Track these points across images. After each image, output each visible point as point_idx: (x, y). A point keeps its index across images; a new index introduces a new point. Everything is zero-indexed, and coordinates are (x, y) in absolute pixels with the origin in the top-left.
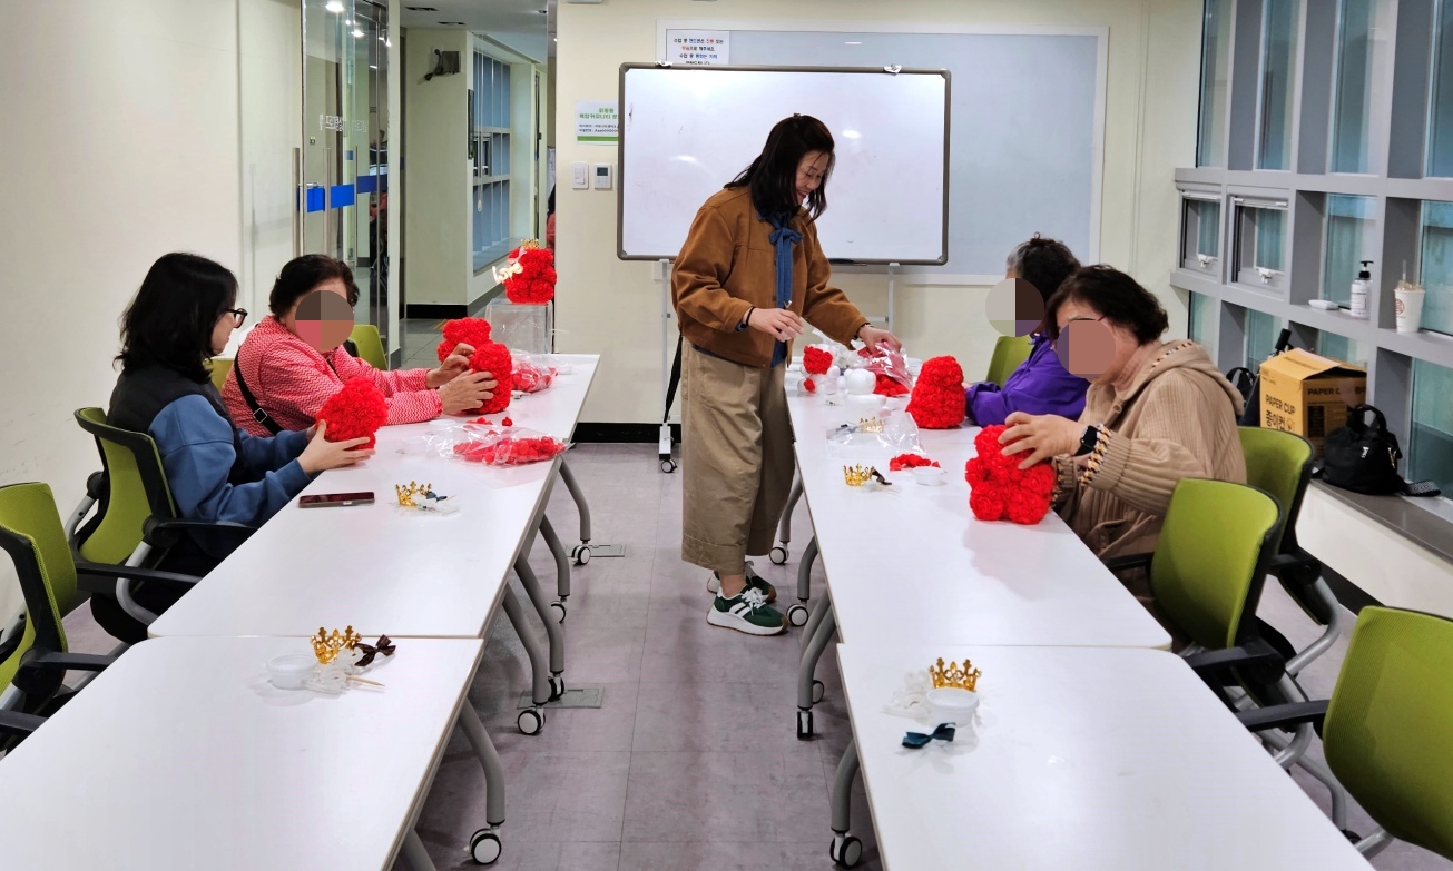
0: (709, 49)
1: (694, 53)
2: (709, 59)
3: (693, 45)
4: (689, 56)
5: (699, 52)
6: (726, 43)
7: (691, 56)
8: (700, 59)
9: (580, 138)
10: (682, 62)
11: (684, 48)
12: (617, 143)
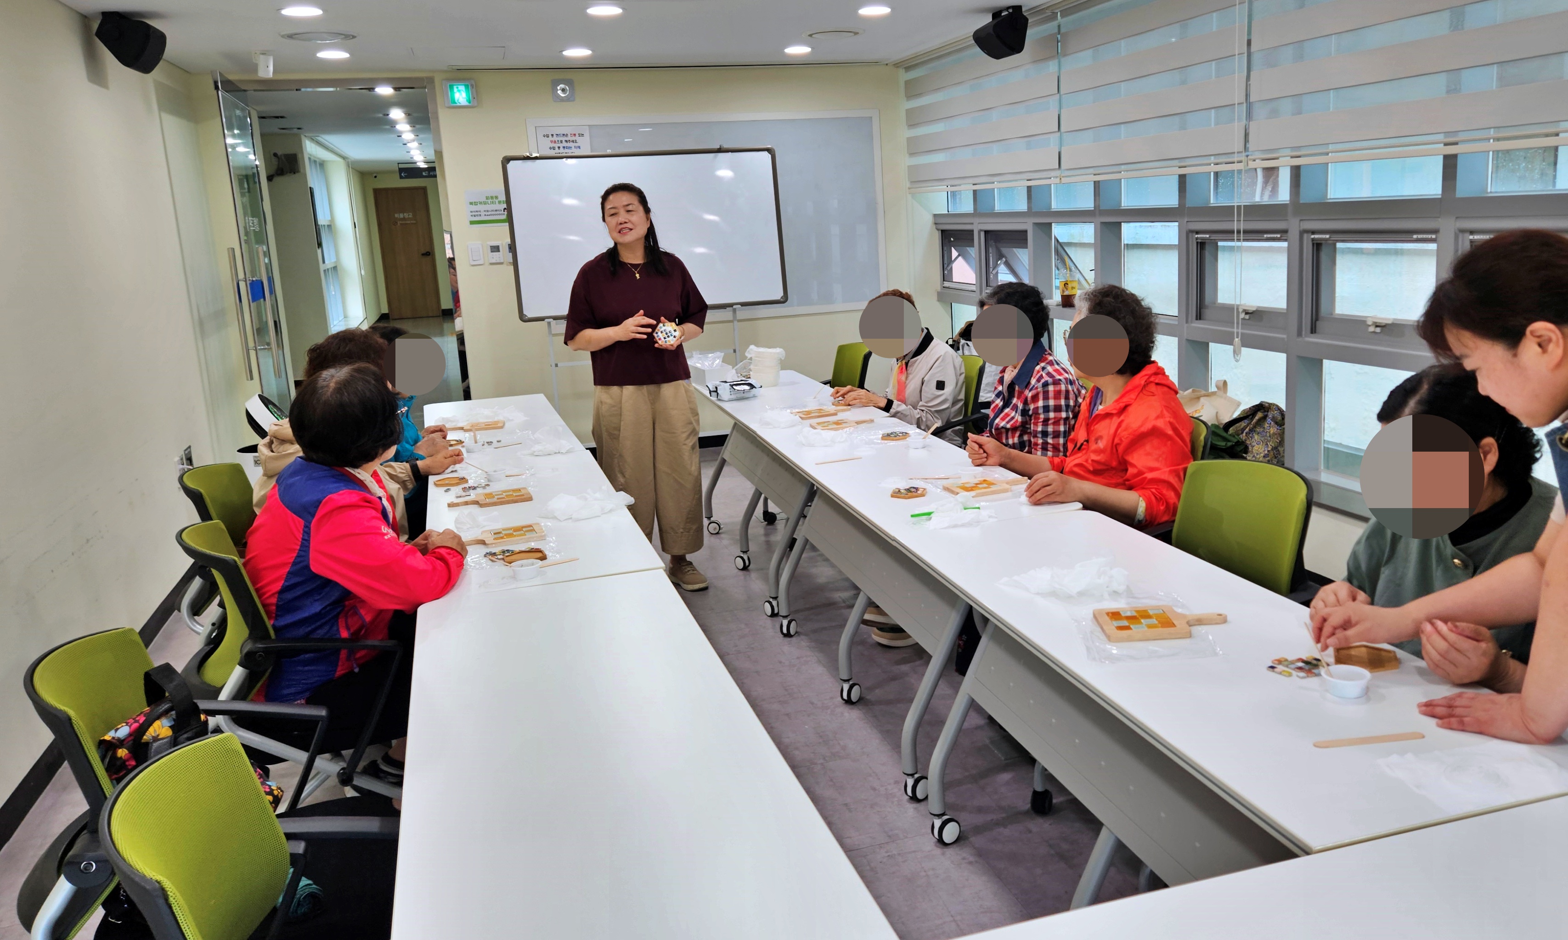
0: (573, 141)
1: (561, 145)
2: (573, 150)
3: (560, 139)
4: (557, 148)
5: (565, 144)
6: (587, 135)
7: (559, 148)
8: (566, 150)
9: (472, 223)
10: (552, 153)
11: (551, 142)
12: (507, 224)
